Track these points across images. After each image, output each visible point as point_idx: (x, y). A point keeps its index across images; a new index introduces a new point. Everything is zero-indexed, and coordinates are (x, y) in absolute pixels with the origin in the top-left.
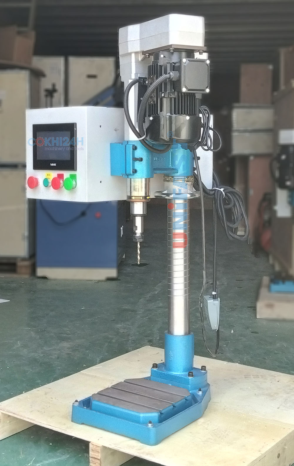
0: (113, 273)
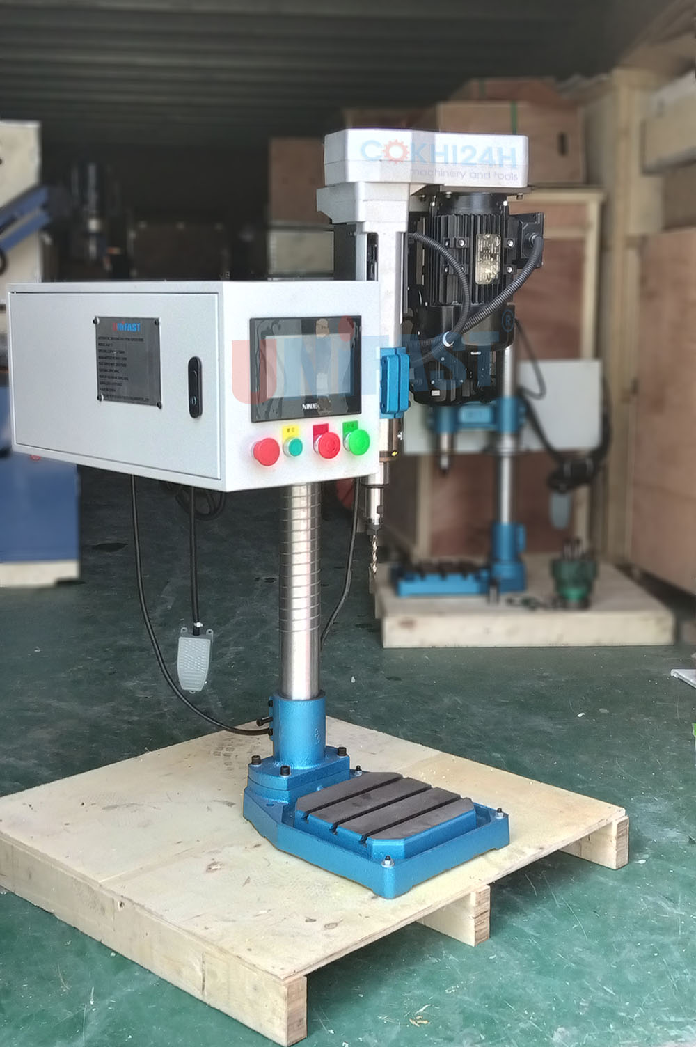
0: (69, 570)
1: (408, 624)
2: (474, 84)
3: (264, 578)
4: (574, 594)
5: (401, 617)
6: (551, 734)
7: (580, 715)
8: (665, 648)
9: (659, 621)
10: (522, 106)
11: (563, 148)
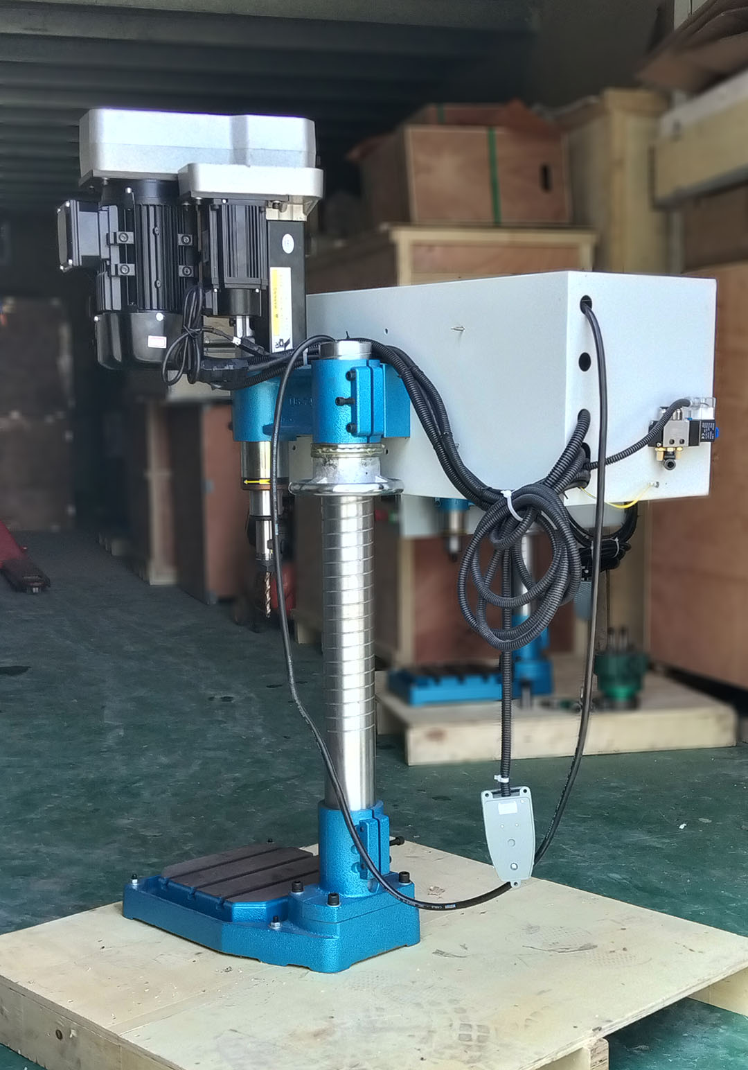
1: (437, 736)
2: (431, 110)
3: (218, 697)
4: (621, 692)
5: (428, 728)
6: (663, 849)
7: (682, 827)
8: (728, 749)
9: (720, 718)
10: (499, 132)
11: (546, 184)
